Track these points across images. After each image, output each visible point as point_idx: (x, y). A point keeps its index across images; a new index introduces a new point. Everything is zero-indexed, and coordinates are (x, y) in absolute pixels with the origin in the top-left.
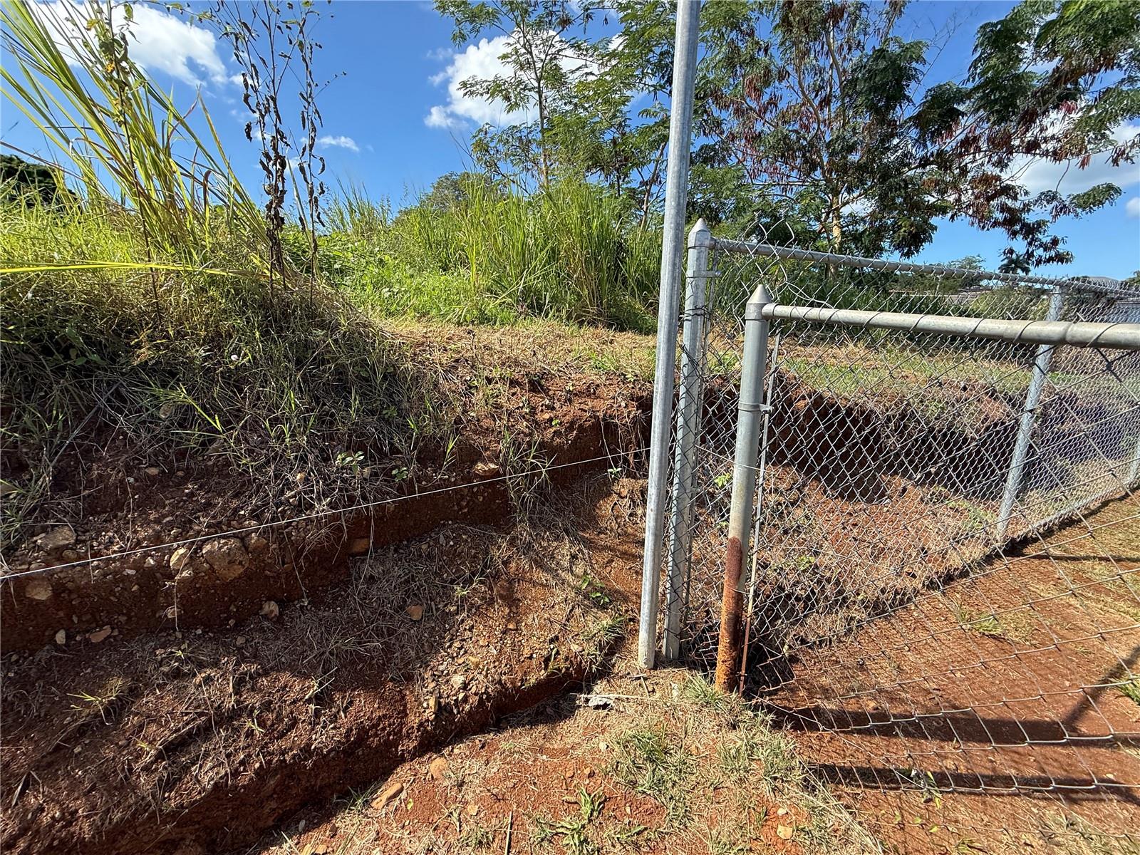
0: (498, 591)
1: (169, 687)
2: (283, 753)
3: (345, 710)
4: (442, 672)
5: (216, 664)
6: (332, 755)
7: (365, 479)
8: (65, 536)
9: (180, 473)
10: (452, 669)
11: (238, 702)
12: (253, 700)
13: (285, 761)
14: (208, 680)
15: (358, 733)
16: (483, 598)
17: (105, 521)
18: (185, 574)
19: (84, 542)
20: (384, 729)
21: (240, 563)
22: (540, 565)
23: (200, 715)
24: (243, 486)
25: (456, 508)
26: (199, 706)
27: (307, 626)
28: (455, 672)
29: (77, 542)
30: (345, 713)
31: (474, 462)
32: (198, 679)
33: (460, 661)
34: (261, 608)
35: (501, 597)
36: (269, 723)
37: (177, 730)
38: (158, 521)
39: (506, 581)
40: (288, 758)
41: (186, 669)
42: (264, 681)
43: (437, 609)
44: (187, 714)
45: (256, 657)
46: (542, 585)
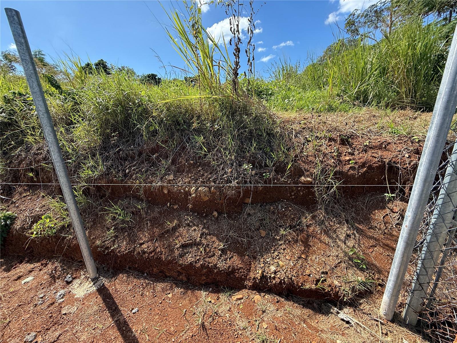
0: (301, 238)
1: (186, 228)
2: (209, 263)
3: (230, 259)
4: (268, 262)
5: (198, 226)
6: (223, 272)
7: (252, 175)
8: (171, 177)
9: (198, 164)
10: (272, 262)
11: (200, 240)
12: (204, 242)
13: (209, 266)
14: (195, 230)
15: (232, 269)
16: (293, 238)
17: (180, 175)
18: (194, 195)
19: (175, 179)
20: (241, 272)
21: (208, 196)
22: (326, 233)
23: (191, 240)
24: (213, 171)
25: (289, 195)
26: (191, 237)
27: (224, 224)
28: (273, 264)
29: (174, 179)
30: (230, 260)
31: (301, 176)
32: (193, 229)
33: (276, 261)
34: (213, 213)
35: (302, 241)
36: (207, 251)
37: (185, 242)
38: (190, 177)
39: (306, 235)
40: (210, 265)
41: (191, 224)
42: (208, 237)
43: (272, 236)
44: (188, 238)
45: (208, 228)
46: (325, 243)
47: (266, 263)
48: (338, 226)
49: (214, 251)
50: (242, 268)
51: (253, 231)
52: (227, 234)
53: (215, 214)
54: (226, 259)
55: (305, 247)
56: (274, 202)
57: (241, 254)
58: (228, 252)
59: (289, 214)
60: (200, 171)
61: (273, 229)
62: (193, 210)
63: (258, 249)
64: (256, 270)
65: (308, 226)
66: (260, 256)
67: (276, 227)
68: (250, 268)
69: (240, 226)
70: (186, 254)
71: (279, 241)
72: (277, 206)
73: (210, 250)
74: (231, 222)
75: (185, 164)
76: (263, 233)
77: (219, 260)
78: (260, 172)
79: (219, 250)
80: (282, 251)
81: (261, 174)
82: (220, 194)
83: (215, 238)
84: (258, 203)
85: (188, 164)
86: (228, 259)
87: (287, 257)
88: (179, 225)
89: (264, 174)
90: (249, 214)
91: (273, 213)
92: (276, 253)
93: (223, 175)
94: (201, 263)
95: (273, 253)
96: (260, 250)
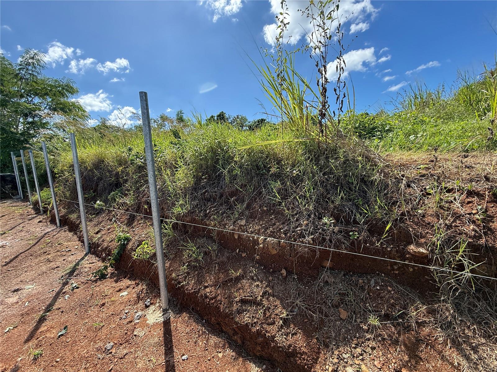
0: (404, 340)
1: (249, 281)
2: (266, 331)
3: (293, 335)
6: (281, 349)
8: (243, 222)
11: (261, 300)
13: (265, 335)
14: (258, 286)
15: (293, 350)
16: (389, 336)
18: (261, 246)
19: (246, 225)
21: (276, 249)
23: (252, 296)
26: (252, 293)
28: (351, 365)
32: (255, 284)
33: (357, 362)
35: (405, 345)
36: (267, 316)
37: (245, 296)
39: (415, 337)
40: (267, 334)
41: (255, 278)
43: (356, 321)
44: (249, 293)
45: (273, 288)
47: (342, 359)
48: (483, 341)
49: (274, 318)
50: (306, 353)
51: (329, 307)
52: (294, 301)
53: (284, 272)
54: (288, 334)
55: (410, 357)
56: (365, 273)
57: (308, 335)
58: (292, 326)
59: (387, 297)
60: (272, 219)
61: (360, 312)
62: (260, 262)
63: (333, 335)
64: (325, 364)
65: (420, 325)
66: (334, 345)
67: (364, 310)
68: (318, 358)
69: (313, 295)
70: (244, 311)
71: (367, 332)
72: (369, 281)
73: (270, 315)
74: (301, 287)
75: (258, 210)
76: (344, 315)
77: (278, 332)
78: (346, 230)
79: (281, 318)
80: (369, 350)
81: (347, 232)
82: (290, 250)
83: (278, 302)
84: (342, 269)
85: (261, 210)
86: (291, 335)
87: (376, 363)
88: (243, 276)
89: (351, 233)
90: (327, 282)
91: (362, 288)
92: (359, 350)
93: (297, 227)
94: (258, 328)
95: (355, 348)
96: (336, 336)
